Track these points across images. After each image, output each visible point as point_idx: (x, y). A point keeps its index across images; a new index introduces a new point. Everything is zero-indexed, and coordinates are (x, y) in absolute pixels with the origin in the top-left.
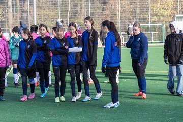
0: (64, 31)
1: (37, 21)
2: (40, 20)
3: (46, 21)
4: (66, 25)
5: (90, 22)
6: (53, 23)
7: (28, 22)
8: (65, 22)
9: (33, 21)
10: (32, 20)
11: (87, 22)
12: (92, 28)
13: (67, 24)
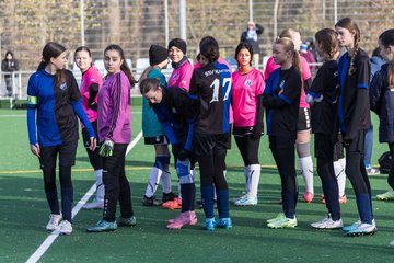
0: (265, 55)
1: (188, 28)
2: (198, 24)
3: (214, 29)
4: (268, 38)
5: (350, 31)
6: (232, 32)
7: (162, 30)
8: (266, 31)
9: (179, 29)
10: (175, 24)
11: (341, 33)
12: (356, 46)
13: (271, 35)
